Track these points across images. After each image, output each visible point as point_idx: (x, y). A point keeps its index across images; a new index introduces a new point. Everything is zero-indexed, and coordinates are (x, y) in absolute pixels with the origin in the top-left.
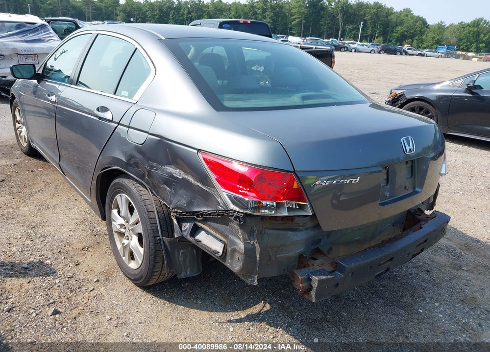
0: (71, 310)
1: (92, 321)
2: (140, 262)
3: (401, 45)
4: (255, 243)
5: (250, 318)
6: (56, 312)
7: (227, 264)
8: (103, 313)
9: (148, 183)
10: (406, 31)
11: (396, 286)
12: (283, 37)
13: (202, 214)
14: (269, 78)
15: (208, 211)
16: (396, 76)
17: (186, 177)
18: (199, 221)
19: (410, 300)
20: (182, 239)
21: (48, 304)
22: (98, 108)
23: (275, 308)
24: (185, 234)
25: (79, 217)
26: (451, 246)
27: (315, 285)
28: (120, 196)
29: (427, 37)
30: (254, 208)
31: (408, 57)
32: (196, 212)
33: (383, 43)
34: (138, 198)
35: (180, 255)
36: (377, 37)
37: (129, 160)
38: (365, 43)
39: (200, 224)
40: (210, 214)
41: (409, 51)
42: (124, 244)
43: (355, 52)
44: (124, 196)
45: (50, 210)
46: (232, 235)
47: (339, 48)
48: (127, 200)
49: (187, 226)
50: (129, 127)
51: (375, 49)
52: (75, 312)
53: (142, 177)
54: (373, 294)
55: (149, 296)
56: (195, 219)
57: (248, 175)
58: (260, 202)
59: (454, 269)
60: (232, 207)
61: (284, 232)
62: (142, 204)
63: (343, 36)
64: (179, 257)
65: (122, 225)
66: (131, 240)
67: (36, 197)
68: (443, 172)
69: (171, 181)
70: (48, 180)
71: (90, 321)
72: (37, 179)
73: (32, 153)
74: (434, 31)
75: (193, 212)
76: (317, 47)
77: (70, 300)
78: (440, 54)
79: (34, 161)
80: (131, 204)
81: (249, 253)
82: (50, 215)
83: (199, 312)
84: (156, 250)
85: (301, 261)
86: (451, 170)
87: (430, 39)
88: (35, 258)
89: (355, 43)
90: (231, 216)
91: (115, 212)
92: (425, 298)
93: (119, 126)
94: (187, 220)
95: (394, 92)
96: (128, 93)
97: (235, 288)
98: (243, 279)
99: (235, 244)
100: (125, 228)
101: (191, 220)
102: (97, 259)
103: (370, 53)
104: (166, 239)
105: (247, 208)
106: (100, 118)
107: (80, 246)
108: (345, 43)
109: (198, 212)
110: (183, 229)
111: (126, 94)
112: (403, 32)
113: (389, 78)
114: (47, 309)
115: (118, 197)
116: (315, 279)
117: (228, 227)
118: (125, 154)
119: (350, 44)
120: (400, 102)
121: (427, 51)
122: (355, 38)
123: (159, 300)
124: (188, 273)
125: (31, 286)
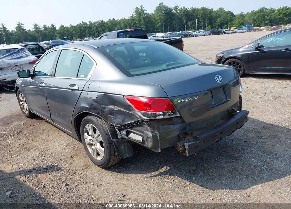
0: (74, 183)
1: (85, 186)
2: (103, 156)
3: (221, 29)
4: (157, 132)
5: (160, 174)
6: (67, 185)
7: (146, 145)
8: (89, 182)
9: (101, 116)
10: (223, 21)
11: (230, 150)
12: (153, 35)
13: (130, 124)
14: (149, 59)
15: (133, 122)
16: (220, 46)
17: (120, 109)
18: (129, 128)
19: (237, 155)
20: (122, 138)
21: (62, 182)
22: (70, 85)
23: (172, 168)
24: (123, 136)
25: (65, 143)
26: (256, 129)
27: (187, 147)
28: (88, 125)
29: (235, 22)
30: (153, 117)
31: (226, 34)
32: (127, 124)
33: (211, 29)
34: (98, 124)
35: (122, 147)
36: (207, 26)
37: (91, 107)
38: (201, 31)
39: (130, 130)
40: (134, 124)
41: (226, 32)
42: (93, 148)
43: (196, 36)
44: (90, 125)
45: (49, 142)
46: (146, 131)
47: (186, 36)
48: (92, 126)
49: (124, 132)
50: (88, 91)
51: (207, 33)
52: (76, 184)
53: (98, 113)
54: (219, 155)
55: (110, 172)
56: (127, 128)
57: (148, 102)
58: (155, 114)
59: (258, 138)
60: (144, 117)
61: (169, 126)
62: (100, 126)
63: (187, 28)
64: (122, 148)
65: (90, 140)
66: (97, 145)
67: (40, 137)
68: (241, 90)
69: (113, 112)
70: (43, 128)
71: (84, 186)
72: (37, 129)
73: (32, 116)
74: (239, 18)
75: (126, 124)
76: (173, 38)
77: (72, 179)
78: (244, 31)
79: (33, 120)
80: (94, 128)
81: (154, 137)
82: (50, 144)
83: (136, 175)
84: (110, 147)
85: (179, 139)
86: (254, 92)
87: (237, 23)
88: (49, 164)
89: (195, 32)
90: (144, 122)
91: (86, 134)
92: (245, 153)
93: (83, 92)
94: (123, 130)
95: (218, 55)
96: (84, 76)
97: (151, 162)
98: (154, 151)
99: (148, 134)
100: (93, 141)
101: (125, 129)
102: (79, 160)
103: (205, 36)
104: (115, 140)
105: (150, 117)
106: (72, 90)
107: (70, 156)
108: (189, 33)
109: (128, 124)
110: (122, 134)
111: (83, 76)
112: (221, 22)
113: (217, 48)
114: (62, 184)
115: (87, 126)
116: (186, 145)
117: (143, 128)
118: (88, 104)
119: (192, 33)
120: (222, 61)
121: (237, 30)
122: (195, 29)
123: (115, 173)
124: (128, 155)
125: (51, 176)
